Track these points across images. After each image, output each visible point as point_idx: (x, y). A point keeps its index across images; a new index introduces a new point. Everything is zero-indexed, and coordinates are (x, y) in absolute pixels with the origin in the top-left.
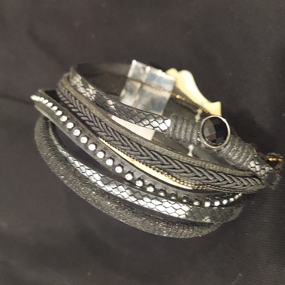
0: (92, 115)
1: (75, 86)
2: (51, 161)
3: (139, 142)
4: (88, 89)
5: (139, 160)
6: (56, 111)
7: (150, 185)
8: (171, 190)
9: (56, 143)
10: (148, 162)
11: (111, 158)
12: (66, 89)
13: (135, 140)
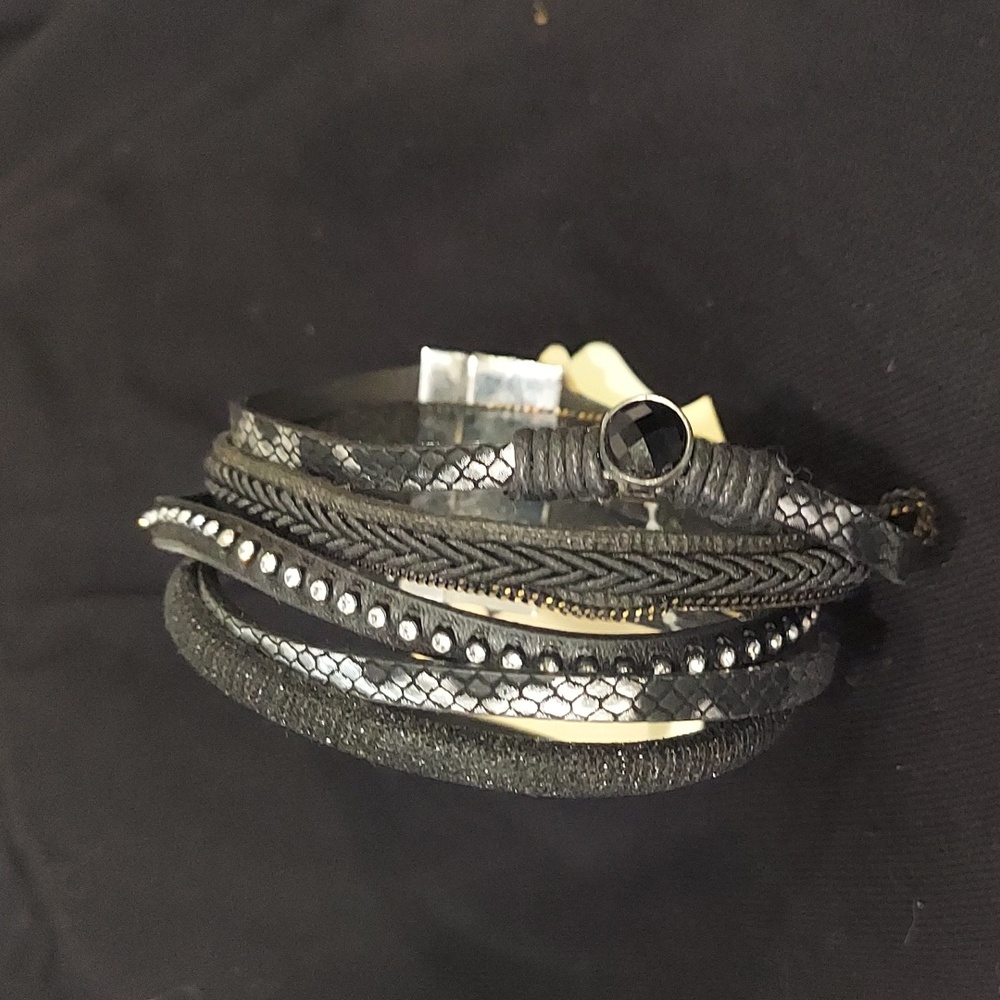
0: (300, 502)
1: (246, 444)
2: (216, 668)
3: (439, 532)
4: (277, 440)
5: (453, 582)
6: (218, 534)
7: (508, 648)
8: (571, 650)
9: (221, 614)
10: (476, 577)
11: (377, 604)
12: (223, 465)
13: (427, 529)
